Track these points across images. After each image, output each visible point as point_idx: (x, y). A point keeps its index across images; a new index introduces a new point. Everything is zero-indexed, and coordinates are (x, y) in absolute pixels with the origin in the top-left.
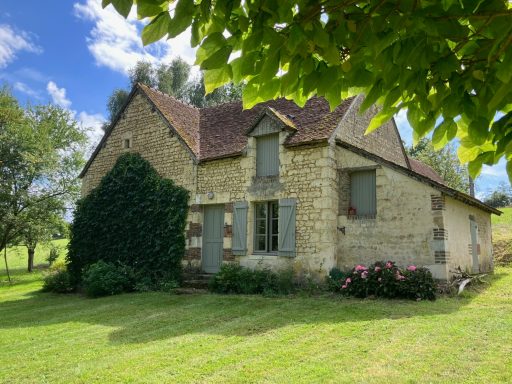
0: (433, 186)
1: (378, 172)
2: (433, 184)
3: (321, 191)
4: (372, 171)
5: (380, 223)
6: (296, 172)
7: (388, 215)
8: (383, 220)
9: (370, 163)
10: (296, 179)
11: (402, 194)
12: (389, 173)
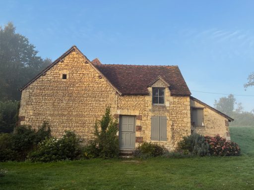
0: (226, 117)
1: (204, 110)
2: (226, 116)
3: (187, 115)
4: (202, 109)
5: (206, 129)
6: (174, 105)
7: (210, 126)
8: (208, 128)
9: (202, 106)
10: (175, 109)
11: (215, 119)
12: (210, 111)
